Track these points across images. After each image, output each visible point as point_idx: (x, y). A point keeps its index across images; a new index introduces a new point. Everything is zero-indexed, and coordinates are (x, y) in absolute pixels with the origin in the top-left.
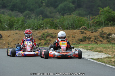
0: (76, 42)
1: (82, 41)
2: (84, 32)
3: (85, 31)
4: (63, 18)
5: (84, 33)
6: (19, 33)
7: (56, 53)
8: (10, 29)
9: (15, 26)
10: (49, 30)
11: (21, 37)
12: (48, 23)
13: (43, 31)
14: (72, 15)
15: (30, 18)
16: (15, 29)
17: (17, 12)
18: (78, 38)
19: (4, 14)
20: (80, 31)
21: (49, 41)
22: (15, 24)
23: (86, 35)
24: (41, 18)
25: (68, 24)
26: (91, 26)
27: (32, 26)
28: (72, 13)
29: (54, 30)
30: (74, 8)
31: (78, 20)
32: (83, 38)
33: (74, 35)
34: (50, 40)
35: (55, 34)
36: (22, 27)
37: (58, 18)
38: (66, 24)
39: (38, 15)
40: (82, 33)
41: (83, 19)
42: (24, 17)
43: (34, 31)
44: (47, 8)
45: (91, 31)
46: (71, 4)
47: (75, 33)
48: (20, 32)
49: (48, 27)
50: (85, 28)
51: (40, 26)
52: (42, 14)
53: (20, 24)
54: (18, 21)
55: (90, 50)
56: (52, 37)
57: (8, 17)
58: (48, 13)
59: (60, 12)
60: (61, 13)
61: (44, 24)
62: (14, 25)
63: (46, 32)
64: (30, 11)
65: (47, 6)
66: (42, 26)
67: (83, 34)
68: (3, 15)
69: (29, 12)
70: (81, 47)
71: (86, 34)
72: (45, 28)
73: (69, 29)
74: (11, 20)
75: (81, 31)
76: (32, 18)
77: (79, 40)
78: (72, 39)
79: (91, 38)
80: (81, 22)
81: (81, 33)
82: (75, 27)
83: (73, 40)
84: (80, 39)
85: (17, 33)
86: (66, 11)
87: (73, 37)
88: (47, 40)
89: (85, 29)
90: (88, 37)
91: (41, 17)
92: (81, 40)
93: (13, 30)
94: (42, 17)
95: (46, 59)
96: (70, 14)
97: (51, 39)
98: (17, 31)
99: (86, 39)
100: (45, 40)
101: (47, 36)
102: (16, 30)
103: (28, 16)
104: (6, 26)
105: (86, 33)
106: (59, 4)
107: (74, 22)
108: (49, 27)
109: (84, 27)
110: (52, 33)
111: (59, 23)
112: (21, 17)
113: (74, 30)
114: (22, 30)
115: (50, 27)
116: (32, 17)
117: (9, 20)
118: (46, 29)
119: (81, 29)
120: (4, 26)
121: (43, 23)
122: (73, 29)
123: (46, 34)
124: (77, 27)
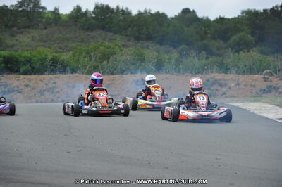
0: (257, 93)
1: (265, 92)
3: (270, 78)
4: (238, 56)
5: (269, 80)
8: (157, 72)
9: (165, 68)
10: (216, 75)
11: (174, 84)
12: (214, 64)
13: (208, 77)
14: (251, 52)
15: (189, 56)
16: (164, 71)
17: (168, 46)
18: (259, 88)
19: (149, 49)
21: (215, 91)
22: (165, 64)
23: (271, 84)
24: (205, 56)
25: (245, 66)
26: (279, 70)
27: (190, 68)
28: (251, 50)
29: (223, 74)
30: (254, 42)
31: (261, 61)
32: (267, 88)
33: (253, 83)
34: (217, 90)
35: (226, 80)
37: (230, 57)
38: (242, 66)
39: (200, 52)
40: (266, 80)
41: (267, 59)
42: (179, 55)
43: (193, 75)
44: (213, 41)
45: (280, 77)
46: (249, 36)
47: (256, 80)
48: (172, 77)
49: (215, 70)
50: (270, 72)
51: (202, 68)
52: (206, 51)
54: (170, 59)
55: (278, 105)
56: (221, 85)
57: (156, 53)
58: (215, 50)
59: (232, 48)
60: (234, 50)
61: (209, 65)
62: (164, 66)
63: (212, 77)
64: (188, 45)
65: (214, 38)
66: (206, 67)
67: (267, 82)
68: (147, 51)
69: (186, 47)
70: (265, 101)
71: (271, 81)
72: (210, 71)
73: (247, 74)
74: (159, 58)
75: (265, 78)
76: (191, 55)
77: (261, 91)
79: (278, 88)
80: (265, 64)
82: (255, 70)
84: (263, 89)
86: (241, 47)
87: (252, 86)
88: (213, 90)
89: (271, 74)
90: (274, 86)
91: (204, 54)
92: (265, 90)
93: (162, 74)
94: (207, 54)
96: (248, 52)
97: (219, 88)
98: (168, 75)
99: (272, 89)
100: (209, 89)
101: (213, 84)
102: (166, 73)
103: (184, 53)
104: (152, 68)
106: (232, 36)
107: (254, 64)
109: (268, 71)
110: (220, 80)
111: (231, 64)
112: (175, 55)
114: (176, 73)
115: (217, 71)
117: (157, 57)
118: (212, 72)
119: (265, 74)
120: (149, 67)
121: (207, 64)
122: (253, 74)
123: (211, 80)
124: (259, 71)
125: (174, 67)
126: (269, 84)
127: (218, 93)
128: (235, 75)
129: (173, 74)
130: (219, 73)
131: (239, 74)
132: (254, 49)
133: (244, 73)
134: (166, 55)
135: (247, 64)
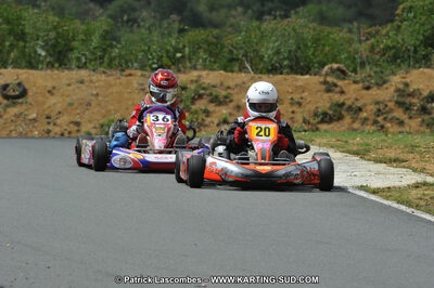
0: (305, 121)
1: (327, 119)
2: (336, 85)
3: (340, 83)
4: (259, 29)
5: (338, 89)
6: (91, 81)
7: (233, 168)
8: (57, 65)
9: (74, 55)
10: (204, 73)
11: (97, 95)
12: (200, 48)
13: (183, 78)
14: (293, 18)
15: (135, 25)
16: (74, 63)
18: (312, 108)
19: (35, 6)
20: (322, 79)
21: (202, 116)
22: (75, 44)
23: (341, 99)
24: (176, 26)
25: (278, 52)
26: (363, 64)
27: (140, 56)
28: (293, 12)
29: (222, 72)
31: (317, 40)
32: (331, 108)
33: (297, 97)
34: (207, 113)
35: (229, 88)
36: (101, 58)
37: (241, 29)
38: (270, 52)
39: (165, 16)
40: (330, 87)
41: (332, 36)
42: (109, 20)
43: (147, 74)
45: (362, 81)
47: (303, 89)
48: (94, 78)
49: (200, 61)
50: (339, 69)
51: (168, 57)
52: (179, 12)
53: (95, 48)
54: (88, 34)
55: (356, 153)
56: (216, 100)
57: (53, 18)
59: (246, 7)
60: (250, 11)
61: (187, 49)
62: (71, 50)
63: (194, 79)
66: (179, 55)
67: (330, 94)
68: (31, 11)
70: (325, 141)
71: (342, 92)
72: (188, 65)
73: (281, 73)
74: (60, 30)
75: (325, 83)
76: (142, 24)
77: (316, 115)
78: (290, 110)
79: (360, 109)
80: (327, 49)
81: (323, 87)
82: (302, 64)
83: (292, 115)
84: (320, 110)
87: (293, 103)
88: (196, 112)
89: (342, 73)
90: (348, 103)
91: (174, 21)
92: (325, 114)
93: (69, 69)
94: (180, 22)
95: (192, 187)
96: (286, 16)
97: (211, 107)
98: (83, 73)
99: (344, 113)
100: (186, 109)
101: (198, 97)
102: (79, 67)
103: (125, 18)
104: (43, 54)
105: (345, 89)
107: (299, 48)
108: (205, 60)
109: (335, 66)
110: (214, 86)
111: (241, 48)
112: (101, 21)
113: (299, 77)
114: (102, 69)
115: (208, 63)
116: (143, 20)
117: (55, 28)
118: (195, 68)
119: (327, 75)
120: (36, 52)
121: (181, 46)
122: (297, 73)
123: (193, 87)
124: (311, 67)
125: (99, 53)
126: (337, 98)
127: (209, 120)
129: (95, 69)
130: (214, 70)
131: (261, 72)
132: (301, 9)
133: (273, 70)
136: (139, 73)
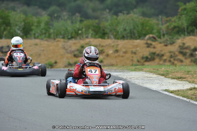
0: (138, 61)
1: (148, 60)
2: (151, 44)
3: (154, 43)
4: (117, 19)
5: (152, 46)
6: (41, 44)
8: (25, 37)
9: (33, 32)
10: (92, 40)
11: (43, 50)
12: (90, 28)
13: (82, 42)
14: (132, 14)
15: (60, 19)
16: (33, 36)
17: (36, 7)
18: (141, 55)
19: (14, 11)
20: (145, 42)
22: (33, 28)
23: (154, 51)
24: (79, 18)
25: (125, 30)
26: (164, 35)
27: (63, 32)
28: (131, 12)
29: (100, 39)
30: (134, 3)
31: (142, 24)
32: (150, 55)
33: (134, 50)
35: (103, 46)
37: (108, 20)
38: (121, 30)
39: (73, 14)
40: (149, 46)
41: (150, 22)
42: (49, 17)
43: (66, 40)
44: (88, 2)
45: (164, 42)
47: (137, 46)
49: (90, 35)
50: (153, 37)
51: (75, 32)
52: (79, 12)
53: (42, 29)
54: (39, 23)
55: (163, 75)
57: (23, 16)
58: (90, 11)
59: (110, 10)
61: (84, 30)
62: (31, 30)
64: (59, 6)
66: (80, 32)
67: (149, 49)
68: (13, 13)
69: (58, 8)
70: (148, 70)
71: (154, 48)
72: (85, 36)
73: (127, 39)
74: (26, 21)
75: (147, 43)
76: (63, 18)
77: (143, 58)
79: (163, 55)
80: (147, 28)
81: (146, 45)
82: (136, 35)
83: (131, 58)
84: (145, 56)
85: (36, 45)
87: (132, 53)
89: (154, 39)
90: (158, 52)
91: (78, 16)
92: (147, 58)
93: (31, 39)
94: (81, 17)
96: (128, 14)
98: (37, 41)
99: (155, 57)
102: (35, 38)
103: (56, 15)
104: (19, 32)
105: (156, 46)
107: (134, 28)
108: (92, 34)
109: (151, 35)
110: (96, 46)
111: (108, 28)
112: (45, 17)
113: (135, 41)
114: (46, 39)
115: (93, 36)
116: (63, 16)
117: (24, 21)
118: (87, 37)
119: (148, 39)
120: (15, 31)
121: (81, 28)
122: (134, 39)
124: (141, 36)
125: (44, 31)
126: (152, 50)
128: (113, 40)
129: (42, 39)
130: (95, 38)
131: (118, 39)
132: (135, 10)
133: (123, 38)
134: (34, 17)
135: (127, 28)
136: (62, 40)
